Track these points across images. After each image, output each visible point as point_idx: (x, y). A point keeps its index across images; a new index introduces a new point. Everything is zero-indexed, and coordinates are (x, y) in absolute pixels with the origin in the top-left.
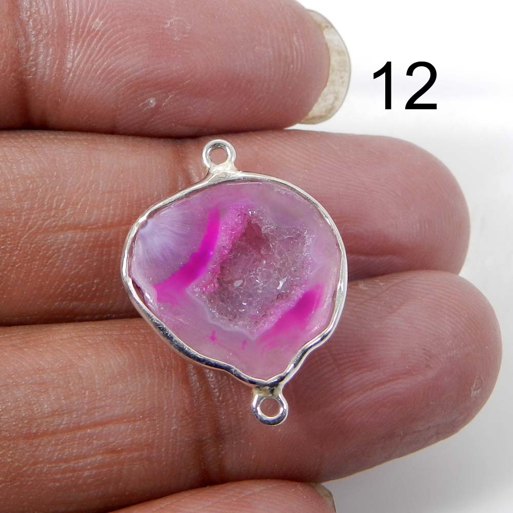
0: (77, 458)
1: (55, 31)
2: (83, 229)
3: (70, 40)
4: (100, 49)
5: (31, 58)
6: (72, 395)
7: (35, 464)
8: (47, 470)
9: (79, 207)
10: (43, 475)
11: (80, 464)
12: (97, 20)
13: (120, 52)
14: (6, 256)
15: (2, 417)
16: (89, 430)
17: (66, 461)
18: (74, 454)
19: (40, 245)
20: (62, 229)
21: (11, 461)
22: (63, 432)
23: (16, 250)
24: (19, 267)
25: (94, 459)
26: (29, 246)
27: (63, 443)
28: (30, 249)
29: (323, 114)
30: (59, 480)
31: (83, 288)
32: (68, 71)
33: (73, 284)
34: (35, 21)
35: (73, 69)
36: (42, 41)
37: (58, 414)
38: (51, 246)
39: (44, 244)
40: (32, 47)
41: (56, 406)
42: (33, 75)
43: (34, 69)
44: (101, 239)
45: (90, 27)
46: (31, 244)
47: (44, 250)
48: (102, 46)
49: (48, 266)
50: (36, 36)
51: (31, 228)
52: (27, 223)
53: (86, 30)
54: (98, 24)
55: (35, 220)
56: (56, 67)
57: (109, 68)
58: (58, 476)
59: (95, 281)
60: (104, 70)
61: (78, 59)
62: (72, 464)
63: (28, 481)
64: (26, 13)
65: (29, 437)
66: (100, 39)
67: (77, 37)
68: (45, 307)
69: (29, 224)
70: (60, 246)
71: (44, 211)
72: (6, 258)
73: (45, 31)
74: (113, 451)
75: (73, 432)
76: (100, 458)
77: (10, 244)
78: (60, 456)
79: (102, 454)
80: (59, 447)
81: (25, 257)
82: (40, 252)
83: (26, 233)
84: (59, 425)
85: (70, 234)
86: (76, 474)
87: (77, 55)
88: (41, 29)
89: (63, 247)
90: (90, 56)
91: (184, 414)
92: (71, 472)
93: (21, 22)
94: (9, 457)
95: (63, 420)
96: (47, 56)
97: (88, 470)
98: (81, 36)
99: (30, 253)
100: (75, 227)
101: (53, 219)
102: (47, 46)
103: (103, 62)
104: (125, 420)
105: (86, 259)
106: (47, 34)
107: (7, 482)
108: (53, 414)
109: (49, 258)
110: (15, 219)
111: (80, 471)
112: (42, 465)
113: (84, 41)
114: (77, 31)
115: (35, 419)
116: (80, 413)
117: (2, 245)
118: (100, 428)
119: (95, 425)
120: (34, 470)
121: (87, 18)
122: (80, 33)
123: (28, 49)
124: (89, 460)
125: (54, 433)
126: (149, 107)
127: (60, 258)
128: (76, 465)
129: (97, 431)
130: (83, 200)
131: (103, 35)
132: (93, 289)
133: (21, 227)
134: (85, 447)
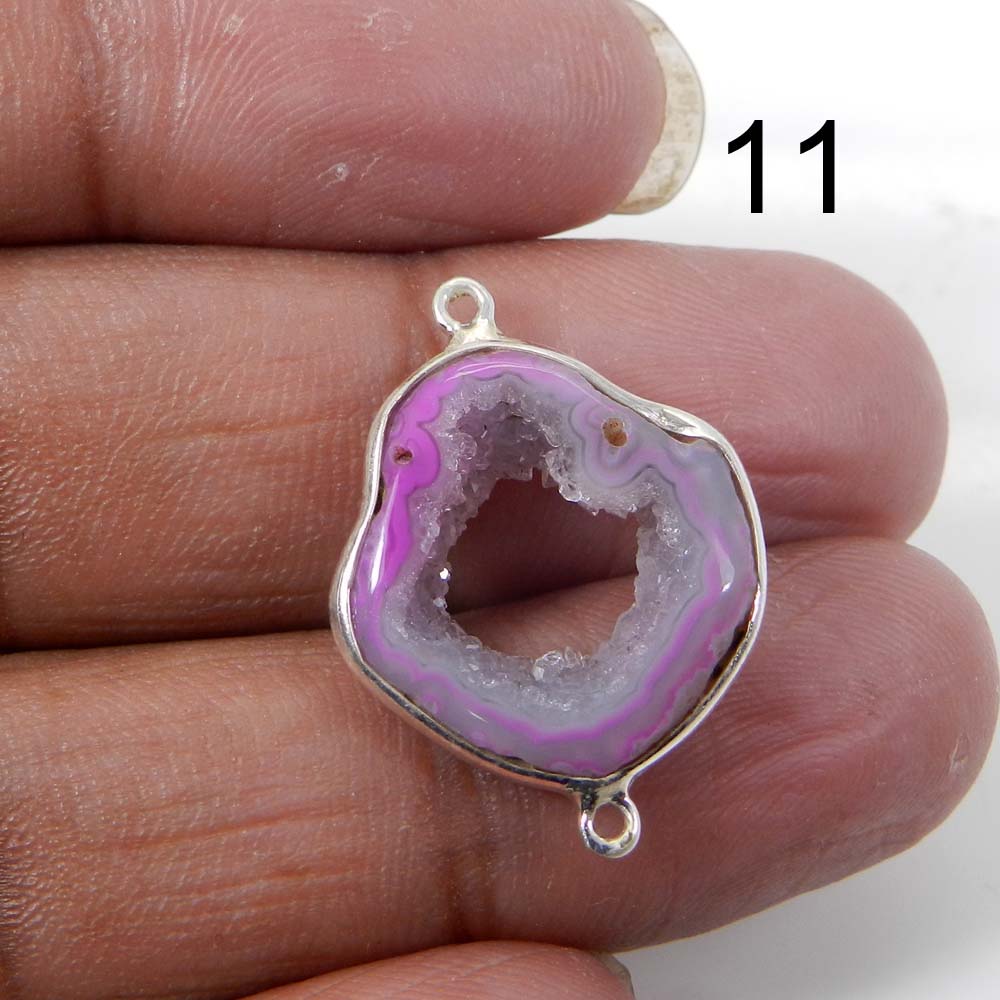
0: (221, 885)
1: (152, 39)
2: (232, 430)
3: (182, 56)
4: (240, 73)
5: (107, 93)
6: (213, 764)
7: (141, 895)
8: (165, 908)
9: (223, 388)
10: (158, 918)
11: (228, 897)
12: (234, 17)
13: (278, 75)
14: (83, 485)
15: (81, 807)
16: (244, 832)
17: (201, 890)
18: (217, 877)
19: (150, 462)
20: (192, 431)
21: (96, 891)
22: (194, 834)
23: (103, 473)
24: (110, 505)
25: (253, 886)
26: (128, 466)
27: (195, 855)
28: (129, 470)
29: (655, 195)
30: (187, 928)
31: (232, 543)
32: (179, 115)
33: (213, 536)
34: (112, 20)
35: (189, 111)
36: (127, 58)
37: (186, 802)
38: (172, 462)
39: (158, 460)
40: (108, 70)
41: (181, 786)
42: (112, 124)
43: (113, 114)
44: (267, 448)
45: (220, 28)
46: (133, 461)
47: (157, 471)
48: (243, 65)
49: (165, 500)
50: (116, 48)
51: (131, 430)
52: (124, 422)
53: (213, 35)
54: (235, 23)
55: (141, 415)
56: (154, 108)
57: (259, 108)
58: (186, 919)
59: (256, 530)
60: (249, 110)
61: (197, 93)
62: (211, 896)
63: (128, 930)
64: (96, 7)
65: (129, 844)
66: (240, 51)
67: (195, 50)
68: (158, 582)
69: (129, 423)
70: (188, 463)
71: (156, 398)
72: (84, 488)
73: (132, 40)
74: (288, 872)
75: (214, 835)
76: (262, 884)
77: (90, 463)
78: (189, 880)
79: (268, 877)
80: (188, 863)
81: (121, 486)
82: (148, 476)
83: (123, 440)
84: (188, 822)
85: (206, 441)
86: (219, 915)
87: (196, 85)
88: (125, 35)
89: (193, 466)
90: (221, 85)
91: (419, 802)
92: (210, 912)
93: (86, 21)
94: (94, 883)
95: (196, 811)
96: (138, 87)
97: (242, 907)
98: (203, 48)
99: (130, 477)
100: (218, 427)
101: (173, 413)
102: (137, 69)
103: (247, 95)
104: (313, 813)
105: (237, 487)
106: (138, 46)
107: (88, 930)
108: (175, 800)
109: (167, 487)
110: (102, 413)
111: (226, 909)
112: (156, 898)
113: (208, 57)
114: (194, 38)
115: (143, 811)
116: (227, 798)
117: (77, 464)
118: (266, 828)
119: (255, 821)
120: (140, 909)
121: (214, 12)
122: (200, 42)
123: (100, 75)
124: (244, 889)
125: (178, 836)
126: (334, 182)
127: (188, 486)
128: (220, 899)
129: (260, 834)
130: (230, 376)
131: (245, 44)
132: (251, 546)
133: (112, 429)
134: (237, 863)
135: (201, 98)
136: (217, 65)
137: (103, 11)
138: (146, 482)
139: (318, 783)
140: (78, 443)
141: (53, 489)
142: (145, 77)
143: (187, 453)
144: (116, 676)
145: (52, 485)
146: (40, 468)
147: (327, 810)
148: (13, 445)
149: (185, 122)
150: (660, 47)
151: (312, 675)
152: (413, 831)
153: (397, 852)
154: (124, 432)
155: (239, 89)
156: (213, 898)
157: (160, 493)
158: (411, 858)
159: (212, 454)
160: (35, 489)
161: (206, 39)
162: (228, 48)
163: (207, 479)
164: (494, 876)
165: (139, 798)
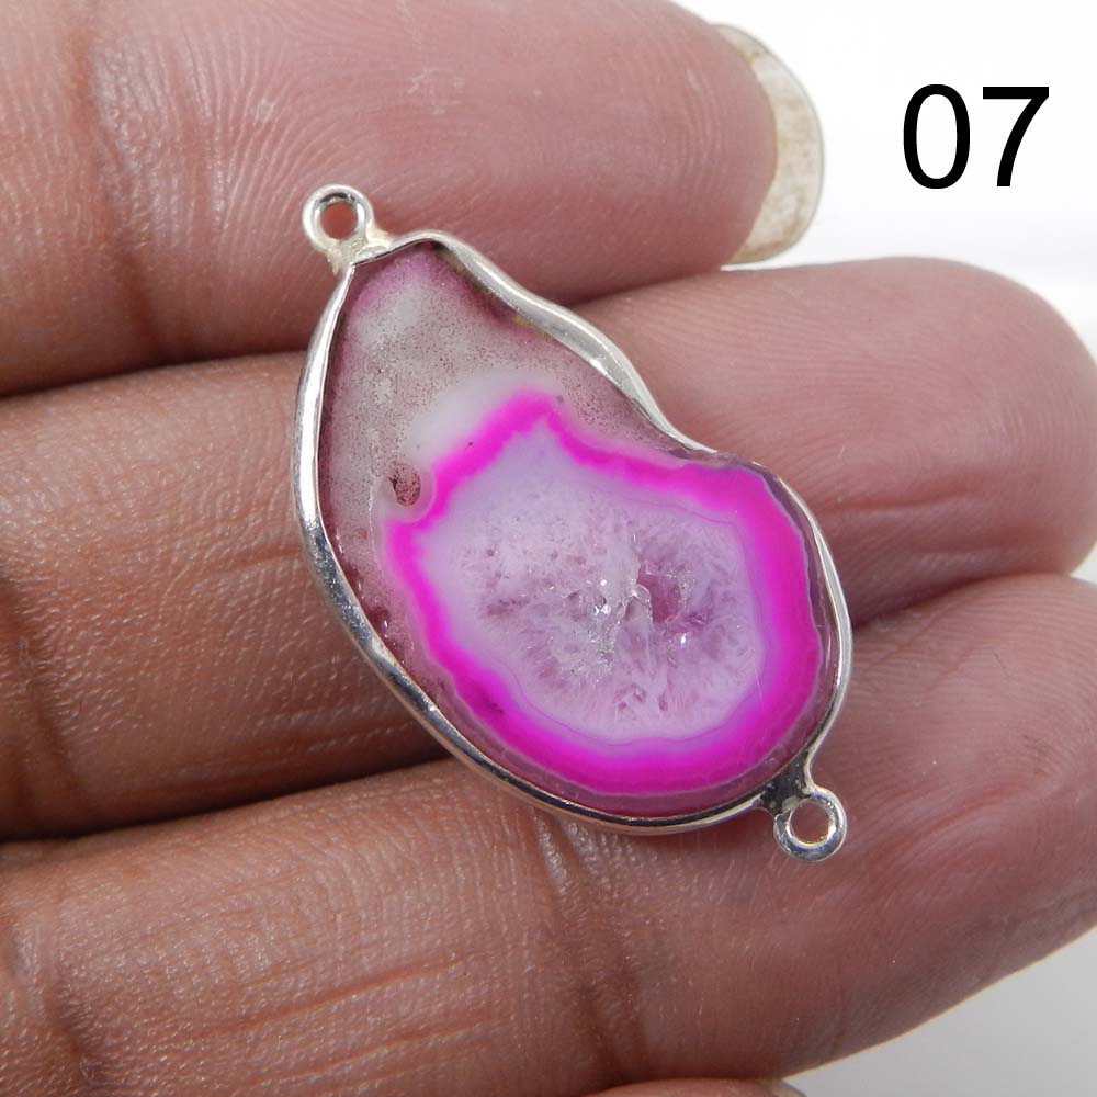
135: (241, 197)
136: (254, 158)
137: (121, 116)
138: (203, 626)
139: (429, 931)
140: (123, 592)
141: (105, 648)
142: (175, 181)
143: (242, 587)
144: (198, 843)
145: (103, 643)
146: (85, 626)
147: (441, 961)
148: (54, 605)
149: (227, 226)
150: (762, 72)
151: (410, 813)
152: (540, 970)
153: (526, 996)
154: (170, 572)
155: (281, 180)
156: (330, 1074)
157: (220, 635)
158: (542, 1001)
159: (272, 583)
160: (84, 650)
161: (237, 132)
162: (262, 139)
163: (270, 612)
164: (637, 1009)
165: (234, 974)
